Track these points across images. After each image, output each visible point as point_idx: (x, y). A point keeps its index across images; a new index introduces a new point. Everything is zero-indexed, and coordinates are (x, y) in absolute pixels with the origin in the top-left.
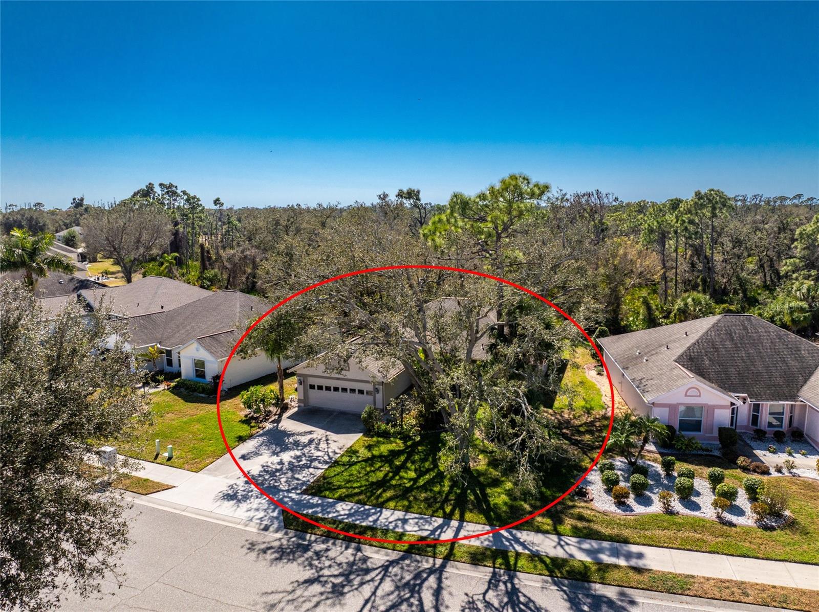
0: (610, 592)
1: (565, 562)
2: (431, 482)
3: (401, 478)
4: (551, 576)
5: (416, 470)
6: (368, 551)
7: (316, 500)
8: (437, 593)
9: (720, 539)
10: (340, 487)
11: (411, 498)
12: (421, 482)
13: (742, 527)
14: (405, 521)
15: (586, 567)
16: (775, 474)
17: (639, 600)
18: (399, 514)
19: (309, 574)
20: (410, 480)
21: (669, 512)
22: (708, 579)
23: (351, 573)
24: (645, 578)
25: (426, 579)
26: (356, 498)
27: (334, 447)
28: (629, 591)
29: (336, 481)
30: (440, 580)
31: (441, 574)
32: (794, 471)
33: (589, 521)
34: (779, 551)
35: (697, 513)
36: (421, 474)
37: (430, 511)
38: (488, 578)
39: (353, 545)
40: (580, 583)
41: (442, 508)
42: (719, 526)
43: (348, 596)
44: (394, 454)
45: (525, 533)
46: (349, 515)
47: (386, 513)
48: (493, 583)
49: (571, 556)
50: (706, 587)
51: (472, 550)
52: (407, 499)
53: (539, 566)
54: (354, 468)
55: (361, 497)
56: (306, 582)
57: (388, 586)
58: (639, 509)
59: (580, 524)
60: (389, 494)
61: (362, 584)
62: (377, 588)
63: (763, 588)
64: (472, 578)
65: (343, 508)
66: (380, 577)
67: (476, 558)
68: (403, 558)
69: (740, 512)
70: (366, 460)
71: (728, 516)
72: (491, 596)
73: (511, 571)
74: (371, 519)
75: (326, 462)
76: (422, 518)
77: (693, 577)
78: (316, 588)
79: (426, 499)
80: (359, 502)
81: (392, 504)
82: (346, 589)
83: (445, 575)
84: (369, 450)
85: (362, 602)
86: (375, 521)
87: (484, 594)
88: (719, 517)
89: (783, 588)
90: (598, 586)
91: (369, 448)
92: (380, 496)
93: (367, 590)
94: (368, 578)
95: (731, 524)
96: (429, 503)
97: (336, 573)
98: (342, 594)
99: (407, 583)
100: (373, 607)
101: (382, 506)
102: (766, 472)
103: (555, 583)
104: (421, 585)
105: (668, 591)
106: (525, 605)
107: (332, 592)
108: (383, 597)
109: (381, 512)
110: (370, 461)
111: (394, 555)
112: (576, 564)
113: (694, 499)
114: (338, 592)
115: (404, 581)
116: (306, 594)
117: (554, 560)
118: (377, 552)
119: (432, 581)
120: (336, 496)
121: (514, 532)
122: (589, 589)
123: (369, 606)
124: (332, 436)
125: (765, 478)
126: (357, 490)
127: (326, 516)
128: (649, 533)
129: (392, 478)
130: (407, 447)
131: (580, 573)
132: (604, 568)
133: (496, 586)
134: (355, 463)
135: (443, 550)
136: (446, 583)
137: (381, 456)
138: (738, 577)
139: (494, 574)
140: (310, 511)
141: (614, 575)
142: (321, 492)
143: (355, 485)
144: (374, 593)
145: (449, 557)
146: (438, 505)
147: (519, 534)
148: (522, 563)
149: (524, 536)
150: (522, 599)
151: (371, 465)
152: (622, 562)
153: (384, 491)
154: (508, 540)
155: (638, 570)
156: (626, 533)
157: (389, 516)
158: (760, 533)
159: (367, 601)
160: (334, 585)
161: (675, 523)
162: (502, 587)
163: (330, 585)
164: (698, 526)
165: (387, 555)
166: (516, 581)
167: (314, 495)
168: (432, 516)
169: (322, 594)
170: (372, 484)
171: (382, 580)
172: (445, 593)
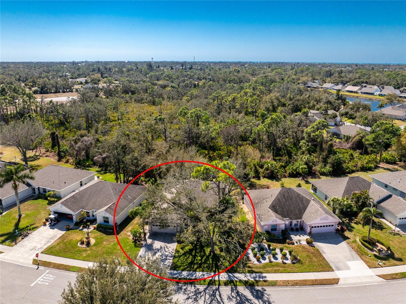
0: (259, 288)
1: (248, 281)
2: (206, 260)
3: (197, 260)
4: (245, 286)
5: (200, 256)
6: (198, 286)
7: (175, 272)
8: (220, 295)
9: (283, 269)
10: (180, 266)
11: (203, 267)
12: (203, 261)
13: (288, 263)
14: (204, 275)
15: (253, 283)
16: (296, 244)
17: (266, 289)
18: (201, 273)
19: (186, 296)
20: (200, 260)
21: (271, 262)
22: (281, 281)
23: (196, 294)
24: (267, 283)
25: (216, 292)
26: (187, 269)
27: (171, 250)
28: (264, 287)
29: (179, 264)
30: (219, 292)
31: (219, 289)
32: (300, 242)
33: (251, 268)
34: (296, 270)
35: (277, 261)
36: (202, 258)
37: (209, 271)
38: (230, 289)
39: (193, 285)
40: (252, 287)
41: (212, 269)
42: (283, 265)
43: (199, 301)
44: (191, 250)
45: (236, 274)
46: (188, 276)
47: (197, 273)
48: (232, 290)
49: (249, 279)
50: (281, 283)
51: (224, 282)
52: (201, 267)
53: (242, 284)
54: (181, 258)
55: (188, 269)
56: (187, 299)
57: (207, 296)
58: (263, 262)
59: (249, 269)
60: (196, 266)
61: (201, 297)
62: (205, 297)
63: (292, 281)
64: (227, 290)
65: (185, 273)
66: (204, 294)
67: (226, 284)
68: (208, 287)
69: (287, 259)
70: (184, 254)
71: (285, 261)
72: (233, 294)
73: (236, 286)
74: (194, 276)
75: (172, 257)
76: (208, 273)
77: (277, 281)
78: (190, 300)
79: (207, 267)
80: (188, 271)
81: (198, 270)
82: (198, 299)
83: (220, 290)
84: (183, 250)
85: (203, 302)
86: (196, 276)
87: (231, 294)
88: (283, 261)
89: (297, 280)
90: (256, 287)
91: (182, 249)
92: (193, 268)
93: (203, 298)
94: (202, 295)
95: (285, 263)
96: (208, 267)
97: (193, 295)
98: (197, 301)
99: (212, 295)
100: (206, 303)
101: (195, 271)
102: (294, 244)
103: (247, 288)
104: (215, 294)
105: (273, 286)
106: (241, 295)
107: (195, 300)
108: (208, 300)
109: (196, 273)
110: (185, 254)
111: (205, 287)
112: (251, 282)
113: (276, 256)
114: (196, 300)
115: (211, 294)
116: (189, 302)
117: (245, 281)
118: (200, 286)
119: (217, 293)
120: (181, 269)
121: (233, 274)
122: (255, 288)
123: (205, 303)
124: (168, 245)
125: (293, 246)
126: (186, 267)
127: (181, 277)
128: (266, 269)
129: (194, 260)
130: (194, 247)
131: (252, 284)
132: (257, 282)
133: (233, 291)
134: (180, 256)
135: (217, 283)
136: (221, 293)
137: (187, 252)
138: (287, 279)
139: (232, 288)
140: (176, 276)
141: (260, 283)
142: (176, 269)
143: (185, 264)
144: (205, 299)
145: (219, 285)
146: (211, 268)
147: (235, 275)
148: (238, 283)
149: (237, 275)
150: (240, 294)
151: (186, 256)
152: (261, 279)
153: (194, 266)
154: (232, 277)
155: (265, 281)
156: (261, 270)
157: (199, 274)
158: (292, 265)
159: (204, 301)
160: (194, 299)
161: (272, 265)
162: (235, 291)
163: (193, 299)
164: (277, 265)
165: (203, 287)
166: (237, 289)
167: (174, 270)
168: (210, 272)
169: (192, 301)
170: (189, 263)
171: (205, 294)
172: (222, 296)
